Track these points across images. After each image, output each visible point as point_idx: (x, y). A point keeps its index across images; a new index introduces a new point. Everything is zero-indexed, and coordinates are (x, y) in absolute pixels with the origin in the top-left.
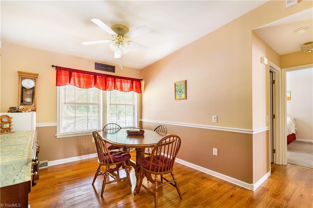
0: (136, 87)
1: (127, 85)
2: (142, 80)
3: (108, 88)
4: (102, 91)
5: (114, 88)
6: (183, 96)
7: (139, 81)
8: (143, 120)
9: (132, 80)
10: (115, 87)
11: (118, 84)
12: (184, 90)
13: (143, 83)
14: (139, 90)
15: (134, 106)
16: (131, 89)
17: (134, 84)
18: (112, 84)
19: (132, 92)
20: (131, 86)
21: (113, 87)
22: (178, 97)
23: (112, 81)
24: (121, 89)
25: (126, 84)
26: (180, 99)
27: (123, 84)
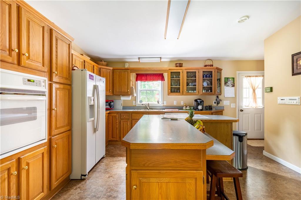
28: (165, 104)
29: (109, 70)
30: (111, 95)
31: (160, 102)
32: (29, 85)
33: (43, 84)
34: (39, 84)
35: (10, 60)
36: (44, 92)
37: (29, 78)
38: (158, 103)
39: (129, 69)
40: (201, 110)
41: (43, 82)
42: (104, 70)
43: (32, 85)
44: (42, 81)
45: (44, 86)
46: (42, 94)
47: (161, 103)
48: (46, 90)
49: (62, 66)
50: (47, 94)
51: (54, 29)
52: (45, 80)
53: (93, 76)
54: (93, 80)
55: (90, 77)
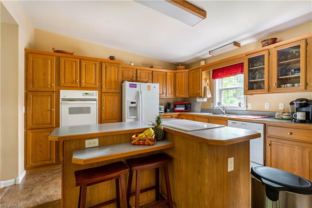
28: (250, 108)
29: (185, 73)
30: (187, 97)
31: (241, 105)
32: (86, 96)
33: (95, 95)
34: (93, 95)
35: (75, 85)
36: (96, 99)
37: (86, 93)
38: (240, 106)
39: (200, 68)
40: (301, 122)
41: (96, 93)
43: (88, 96)
44: (94, 93)
45: (95, 96)
46: (95, 100)
47: (243, 106)
48: (97, 98)
49: (111, 82)
50: (97, 100)
51: (104, 62)
52: (97, 92)
53: (136, 84)
54: (136, 87)
55: (131, 86)
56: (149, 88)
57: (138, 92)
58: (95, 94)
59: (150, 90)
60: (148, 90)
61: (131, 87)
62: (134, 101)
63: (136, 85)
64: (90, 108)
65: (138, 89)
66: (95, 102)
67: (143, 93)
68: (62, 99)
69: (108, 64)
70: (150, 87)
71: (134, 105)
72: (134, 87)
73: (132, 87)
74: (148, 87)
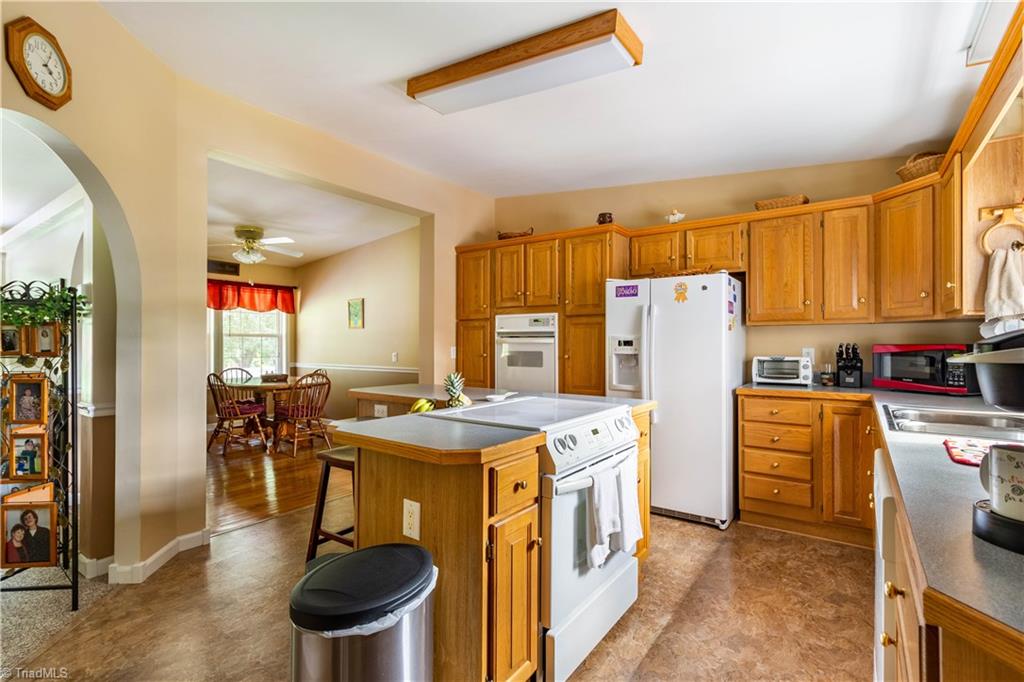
0: (284, 300)
1: (265, 298)
2: (296, 288)
3: (225, 304)
4: (212, 311)
5: (238, 305)
6: (360, 322)
7: (289, 291)
8: (299, 365)
9: (275, 289)
10: (240, 303)
11: (246, 295)
12: (360, 313)
13: (298, 295)
14: (290, 308)
15: (280, 338)
16: (273, 305)
17: (279, 295)
18: (234, 295)
19: (275, 311)
20: (272, 300)
21: (236, 304)
22: (352, 325)
23: (233, 291)
24: (253, 307)
25: (262, 295)
26: (355, 328)
27: (256, 295)
32: (536, 326)
34: (546, 322)
35: (518, 304)
36: (553, 333)
37: (536, 318)
41: (553, 319)
42: (893, 202)
44: (550, 318)
45: (552, 325)
46: (550, 335)
48: (555, 329)
49: (584, 284)
50: (557, 335)
51: (567, 238)
52: (556, 315)
53: (637, 286)
54: (636, 295)
55: (621, 292)
56: (681, 294)
57: (640, 309)
58: (552, 321)
59: (685, 298)
60: (677, 299)
61: (621, 296)
62: (629, 338)
63: (635, 287)
64: (541, 353)
65: (642, 299)
66: (551, 340)
67: (655, 310)
68: (499, 333)
69: (577, 240)
70: (685, 290)
71: (628, 350)
72: (628, 295)
73: (625, 295)
74: (677, 290)
